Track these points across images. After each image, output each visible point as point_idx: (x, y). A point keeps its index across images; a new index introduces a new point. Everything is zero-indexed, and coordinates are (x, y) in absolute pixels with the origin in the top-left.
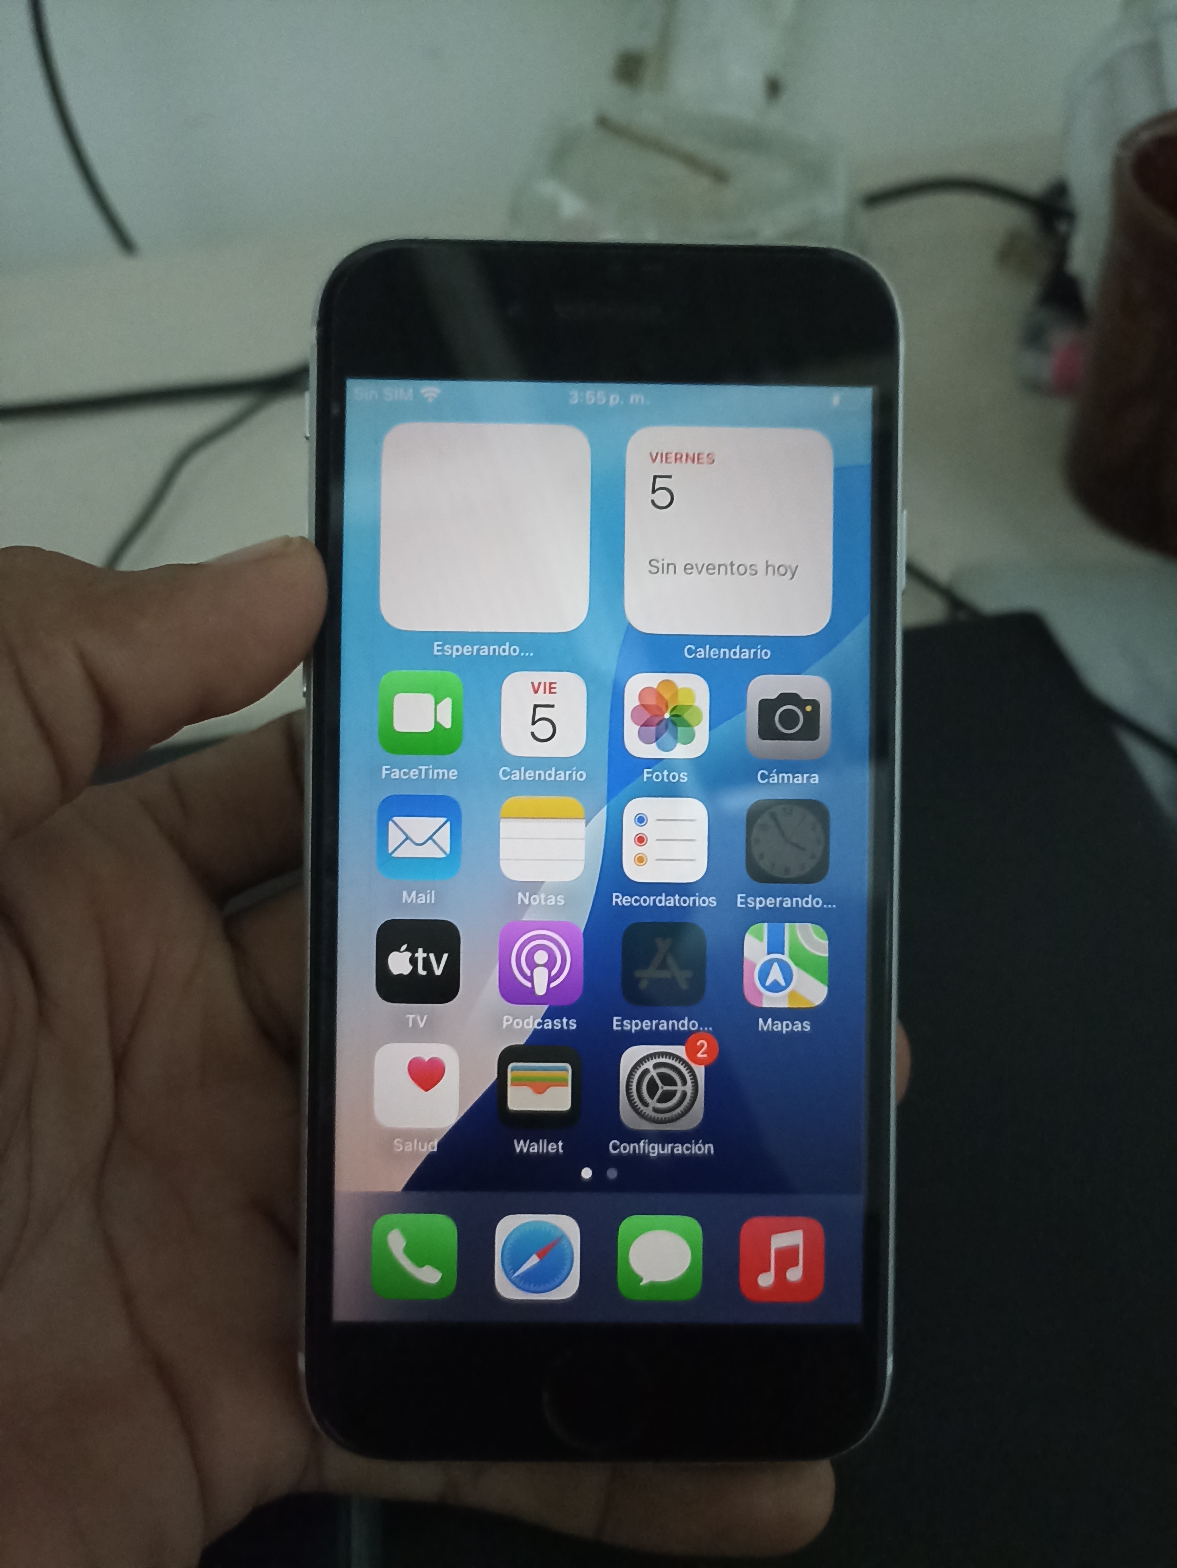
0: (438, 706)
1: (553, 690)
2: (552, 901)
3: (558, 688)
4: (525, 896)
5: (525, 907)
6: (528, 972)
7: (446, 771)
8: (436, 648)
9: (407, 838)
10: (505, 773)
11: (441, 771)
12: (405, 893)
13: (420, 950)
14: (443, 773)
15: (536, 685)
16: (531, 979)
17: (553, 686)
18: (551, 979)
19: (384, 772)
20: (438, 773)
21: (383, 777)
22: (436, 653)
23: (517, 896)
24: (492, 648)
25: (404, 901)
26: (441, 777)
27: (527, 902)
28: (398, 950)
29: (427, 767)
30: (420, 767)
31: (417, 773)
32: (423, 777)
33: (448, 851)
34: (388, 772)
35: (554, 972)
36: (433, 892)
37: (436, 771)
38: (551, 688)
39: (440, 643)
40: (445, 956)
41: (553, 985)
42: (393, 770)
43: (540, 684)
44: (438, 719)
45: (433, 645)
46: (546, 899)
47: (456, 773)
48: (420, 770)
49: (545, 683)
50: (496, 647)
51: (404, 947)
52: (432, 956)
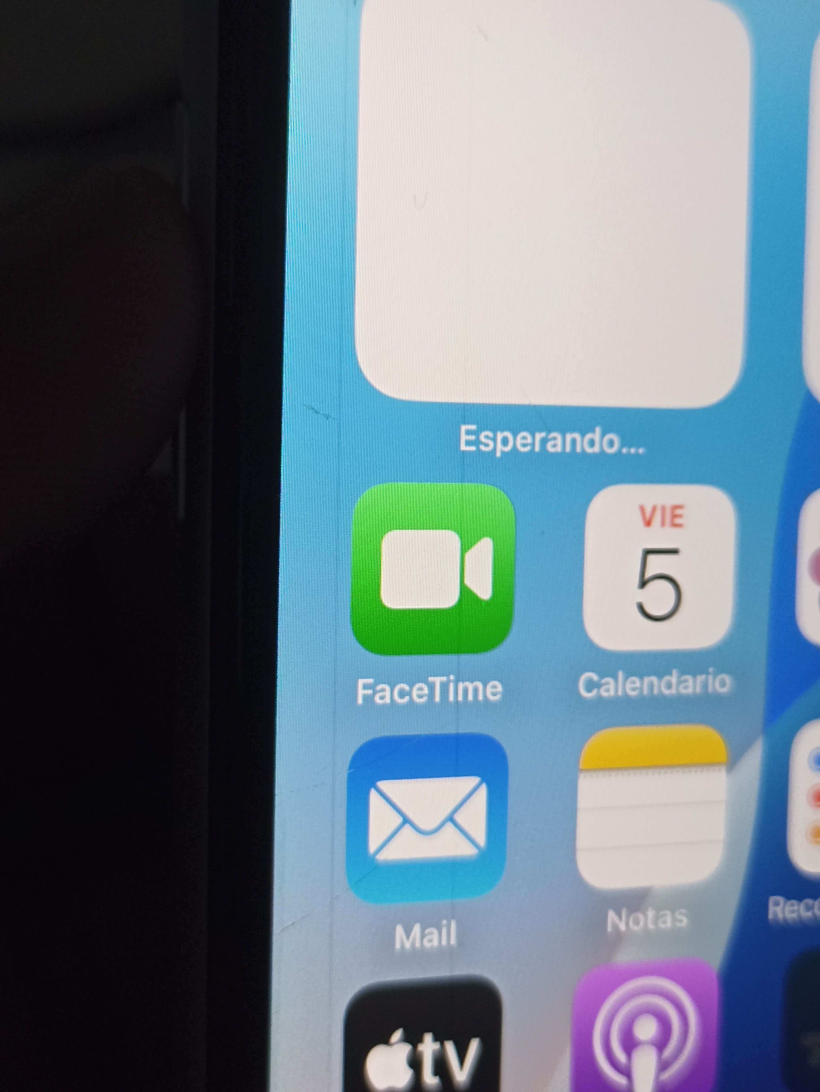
0: (468, 556)
1: (678, 521)
2: (667, 923)
3: (688, 517)
4: (620, 918)
5: (618, 938)
6: (621, 1056)
7: (480, 685)
8: (464, 437)
9: (406, 821)
10: (590, 686)
11: (470, 686)
12: (400, 930)
13: (428, 1038)
14: (476, 690)
15: (648, 511)
16: (627, 1072)
17: (678, 512)
18: (663, 1066)
19: (361, 692)
20: (466, 691)
21: (360, 701)
22: (463, 447)
23: (606, 917)
24: (569, 437)
25: (398, 946)
26: (470, 698)
27: (622, 927)
28: (386, 1041)
29: (444, 679)
30: (431, 679)
31: (426, 691)
32: (437, 698)
33: (481, 840)
34: (370, 692)
35: (668, 1052)
36: (453, 924)
37: (461, 686)
38: (674, 516)
39: (473, 427)
40: (474, 1046)
41: (667, 1076)
42: (379, 687)
43: (654, 509)
44: (467, 582)
45: (459, 429)
46: (657, 919)
47: (500, 688)
48: (432, 687)
49: (663, 508)
50: (577, 436)
51: (397, 1035)
52: (450, 1049)
